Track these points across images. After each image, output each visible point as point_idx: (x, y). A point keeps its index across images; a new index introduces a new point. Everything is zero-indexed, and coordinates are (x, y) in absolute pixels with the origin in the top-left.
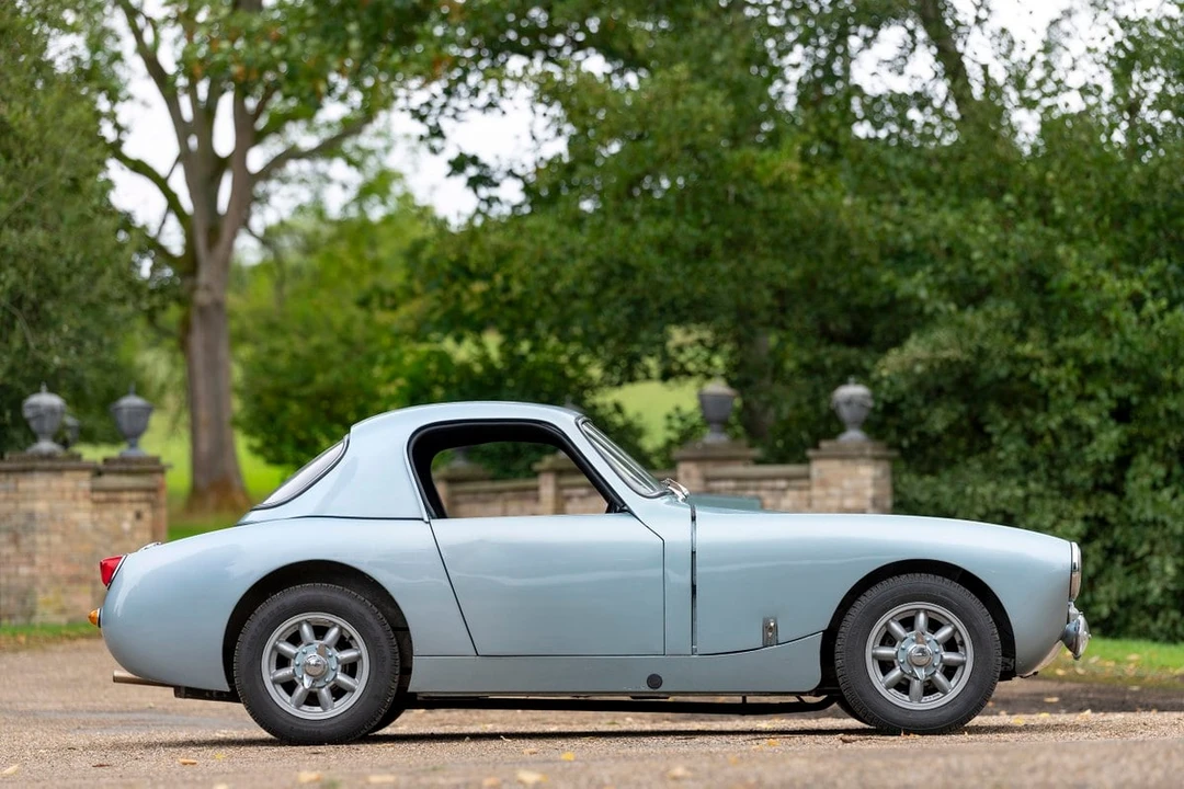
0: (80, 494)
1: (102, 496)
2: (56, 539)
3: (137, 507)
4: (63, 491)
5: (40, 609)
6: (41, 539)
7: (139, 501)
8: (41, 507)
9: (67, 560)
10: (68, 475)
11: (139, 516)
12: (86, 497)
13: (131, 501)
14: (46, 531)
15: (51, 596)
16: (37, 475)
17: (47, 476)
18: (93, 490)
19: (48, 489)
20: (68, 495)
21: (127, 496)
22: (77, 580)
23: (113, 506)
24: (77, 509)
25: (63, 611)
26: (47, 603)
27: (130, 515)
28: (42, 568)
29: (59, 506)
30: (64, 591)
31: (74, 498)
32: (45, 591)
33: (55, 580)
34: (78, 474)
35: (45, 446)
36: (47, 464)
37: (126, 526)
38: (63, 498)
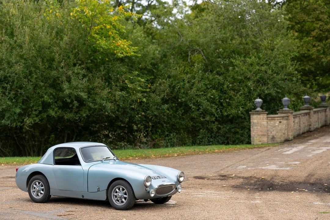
0: (264, 119)
1: (270, 119)
2: (259, 127)
3: (280, 120)
4: (260, 118)
5: (255, 141)
6: (255, 127)
7: (280, 119)
8: (255, 121)
9: (261, 131)
10: (261, 115)
11: (280, 122)
12: (265, 119)
13: (278, 119)
14: (257, 126)
15: (258, 138)
16: (254, 115)
17: (257, 115)
18: (267, 118)
19: (257, 118)
20: (262, 119)
21: (276, 118)
22: (264, 135)
23: (273, 120)
24: (264, 122)
25: (260, 141)
26: (257, 140)
27: (278, 122)
28: (256, 133)
29: (260, 121)
30: (260, 137)
31: (263, 119)
32: (256, 138)
33: (259, 135)
34: (264, 115)
35: (258, 109)
36: (256, 113)
37: (277, 124)
38: (260, 119)
